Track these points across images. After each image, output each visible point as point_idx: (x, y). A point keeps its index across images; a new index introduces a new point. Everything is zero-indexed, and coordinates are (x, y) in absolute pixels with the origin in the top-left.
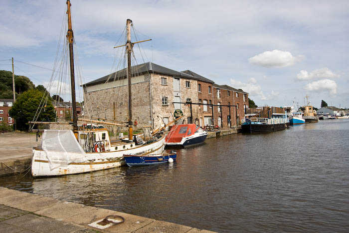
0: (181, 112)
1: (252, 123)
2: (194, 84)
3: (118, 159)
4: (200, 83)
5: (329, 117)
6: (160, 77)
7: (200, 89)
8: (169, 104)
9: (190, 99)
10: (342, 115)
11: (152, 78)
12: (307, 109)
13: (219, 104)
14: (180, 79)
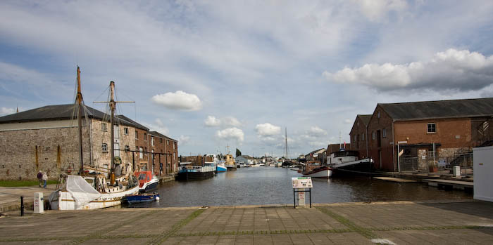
0: (120, 159)
1: (189, 171)
2: (132, 131)
3: (119, 199)
4: (138, 130)
5: (245, 165)
6: (100, 122)
7: (137, 136)
8: (108, 151)
9: (127, 146)
10: (254, 164)
11: (93, 123)
12: (228, 157)
13: (153, 152)
14: (120, 126)
